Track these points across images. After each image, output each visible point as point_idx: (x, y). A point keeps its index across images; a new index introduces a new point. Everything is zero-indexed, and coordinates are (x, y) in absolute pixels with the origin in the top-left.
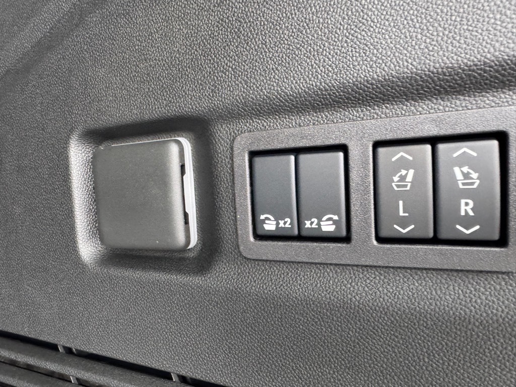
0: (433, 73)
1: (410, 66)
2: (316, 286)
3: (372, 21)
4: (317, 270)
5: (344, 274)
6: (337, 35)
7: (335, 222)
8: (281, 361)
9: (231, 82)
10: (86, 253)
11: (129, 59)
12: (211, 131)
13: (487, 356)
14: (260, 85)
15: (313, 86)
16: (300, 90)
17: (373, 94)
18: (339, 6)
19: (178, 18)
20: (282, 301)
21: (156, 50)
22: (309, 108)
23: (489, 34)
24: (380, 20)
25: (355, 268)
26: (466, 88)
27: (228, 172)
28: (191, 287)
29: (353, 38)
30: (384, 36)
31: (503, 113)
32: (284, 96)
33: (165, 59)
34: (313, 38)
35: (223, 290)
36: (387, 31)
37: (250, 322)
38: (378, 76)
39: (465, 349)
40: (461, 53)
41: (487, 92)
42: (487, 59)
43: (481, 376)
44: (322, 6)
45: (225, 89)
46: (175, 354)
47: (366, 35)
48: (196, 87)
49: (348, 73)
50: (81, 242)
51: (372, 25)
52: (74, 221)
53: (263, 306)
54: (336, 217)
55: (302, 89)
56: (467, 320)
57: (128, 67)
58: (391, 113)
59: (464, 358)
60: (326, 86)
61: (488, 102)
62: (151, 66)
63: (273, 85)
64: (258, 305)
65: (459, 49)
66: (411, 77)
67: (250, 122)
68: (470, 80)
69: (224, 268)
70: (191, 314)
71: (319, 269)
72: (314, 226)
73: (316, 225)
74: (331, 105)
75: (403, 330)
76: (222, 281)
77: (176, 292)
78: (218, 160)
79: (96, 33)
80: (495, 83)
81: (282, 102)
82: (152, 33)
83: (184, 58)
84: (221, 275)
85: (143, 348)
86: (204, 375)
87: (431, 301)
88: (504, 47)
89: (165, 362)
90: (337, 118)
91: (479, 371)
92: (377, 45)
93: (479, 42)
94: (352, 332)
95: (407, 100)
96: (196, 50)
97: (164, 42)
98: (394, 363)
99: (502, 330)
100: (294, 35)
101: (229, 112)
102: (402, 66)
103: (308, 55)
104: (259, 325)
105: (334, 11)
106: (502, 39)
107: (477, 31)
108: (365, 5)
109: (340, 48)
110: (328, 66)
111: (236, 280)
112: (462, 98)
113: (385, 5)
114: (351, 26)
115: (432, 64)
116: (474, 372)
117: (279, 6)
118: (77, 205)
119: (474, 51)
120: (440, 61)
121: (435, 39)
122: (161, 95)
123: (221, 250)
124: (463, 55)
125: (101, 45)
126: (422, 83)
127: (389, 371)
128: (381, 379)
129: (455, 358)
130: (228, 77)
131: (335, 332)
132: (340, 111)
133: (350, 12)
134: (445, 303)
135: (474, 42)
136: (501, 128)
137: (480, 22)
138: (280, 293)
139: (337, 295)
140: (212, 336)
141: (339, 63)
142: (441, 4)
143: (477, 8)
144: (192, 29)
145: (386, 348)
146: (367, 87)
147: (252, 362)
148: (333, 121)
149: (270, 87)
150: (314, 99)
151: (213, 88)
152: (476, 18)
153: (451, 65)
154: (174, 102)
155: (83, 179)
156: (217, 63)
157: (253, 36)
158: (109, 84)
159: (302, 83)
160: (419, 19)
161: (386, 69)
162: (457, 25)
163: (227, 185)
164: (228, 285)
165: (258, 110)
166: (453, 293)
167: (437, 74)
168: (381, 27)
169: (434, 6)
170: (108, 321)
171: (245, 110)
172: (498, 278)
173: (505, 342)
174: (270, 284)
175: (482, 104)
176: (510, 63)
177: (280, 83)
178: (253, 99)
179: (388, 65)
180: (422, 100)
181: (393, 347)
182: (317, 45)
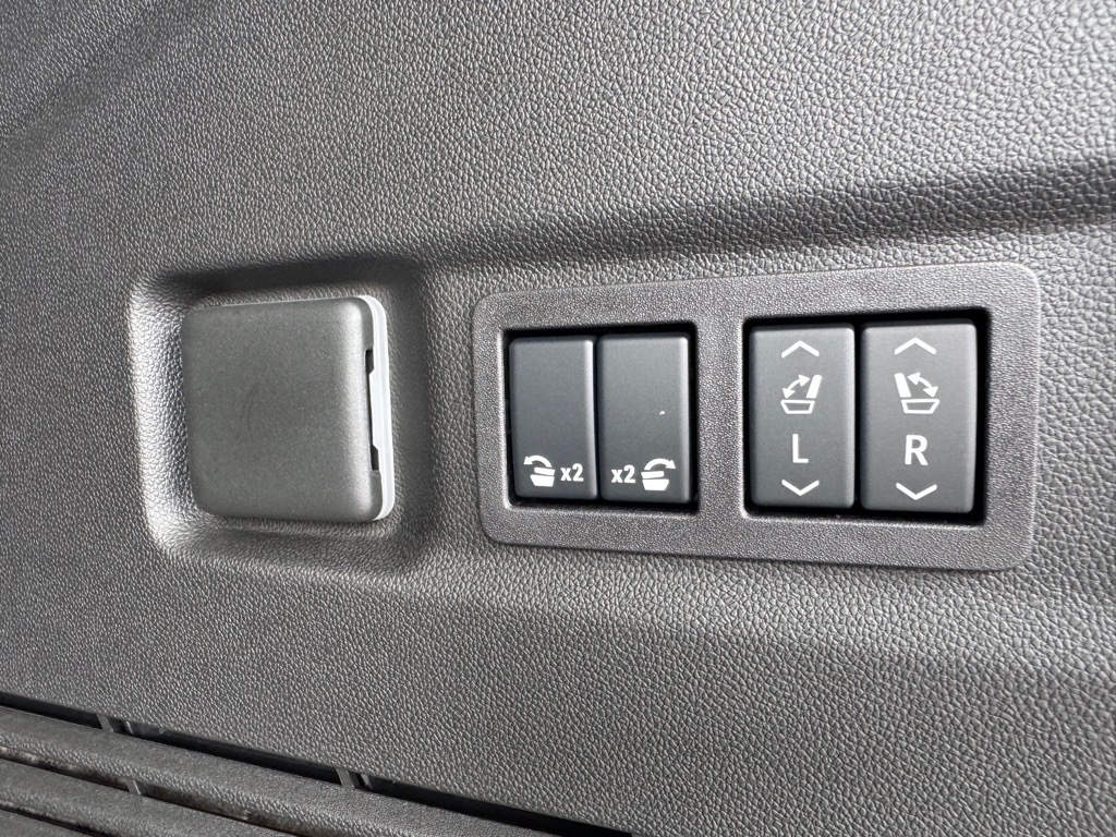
0: (854, 194)
1: (813, 179)
2: (627, 596)
3: (743, 88)
4: (629, 567)
5: (680, 573)
6: (676, 111)
7: (669, 474)
8: (556, 742)
9: (467, 191)
10: (162, 526)
11: (259, 132)
12: (425, 284)
13: (937, 729)
14: (526, 201)
15: (629, 206)
16: (604, 213)
17: (743, 228)
18: (683, 54)
19: (363, 55)
20: (560, 626)
21: (316, 117)
22: (620, 250)
23: (956, 126)
24: (758, 87)
25: (701, 562)
26: (913, 225)
27: (458, 370)
28: (380, 596)
29: (707, 118)
30: (765, 118)
31: (983, 273)
32: (573, 224)
33: (335, 138)
34: (631, 114)
35: (443, 604)
36: (771, 109)
37: (496, 667)
38: (753, 194)
39: (898, 716)
40: (905, 161)
41: (952, 236)
42: (952, 173)
43: (927, 765)
44: (649, 52)
45: (456, 205)
46: (345, 730)
47: (732, 115)
48: (398, 197)
49: (696, 185)
50: (151, 504)
51: (744, 96)
52: (138, 460)
53: (523, 635)
54: (670, 465)
55: (607, 212)
56: (905, 662)
57: (257, 149)
58: (776, 266)
59: (897, 731)
60: (654, 208)
61: (952, 253)
62: (305, 149)
63: (552, 202)
64: (513, 633)
65: (902, 153)
66: (814, 199)
67: (505, 274)
68: (922, 211)
69: (448, 561)
70: (378, 651)
71: (633, 564)
72: (629, 480)
73: (632, 478)
74: (662, 245)
75: (787, 681)
76: (443, 586)
77: (350, 606)
78: (440, 346)
79: (191, 76)
80: (966, 218)
81: (568, 235)
82: (308, 81)
83: (373, 138)
84: (440, 574)
85: (278, 720)
86: (404, 771)
87: (840, 626)
88: (983, 153)
89: (323, 747)
90: (674, 271)
91: (922, 756)
92: (753, 136)
93: (938, 142)
94: (693, 684)
95: (807, 244)
96: (398, 123)
97: (333, 102)
98: (770, 743)
99: (965, 681)
100: (596, 105)
101: (463, 249)
102: (797, 178)
103: (621, 146)
104: (513, 672)
105: (672, 64)
106: (979, 138)
107: (934, 121)
108: (731, 56)
109: (683, 137)
110: (658, 171)
111: (470, 583)
112: (906, 243)
113: (769, 60)
114: (704, 94)
115: (852, 177)
116: (913, 757)
117: (567, 47)
118: (144, 428)
119: (928, 156)
120: (868, 171)
121: (859, 131)
122: (324, 210)
123: (441, 524)
124: (908, 164)
125: (200, 100)
126: (833, 212)
127: (760, 759)
128: (744, 774)
129: (880, 733)
130: (463, 181)
131: (660, 684)
132: (680, 258)
133: (703, 67)
134: (867, 630)
135: (928, 141)
136: (978, 302)
137: (940, 103)
138: (556, 609)
139: (666, 615)
140: (420, 694)
141: (680, 166)
142: (872, 65)
143: (936, 77)
144: (392, 80)
145: (756, 715)
146: (731, 214)
147: (499, 744)
148: (665, 276)
149: (545, 205)
150: (631, 232)
151: (432, 201)
152: (934, 95)
153: (886, 181)
154: (352, 225)
155: (158, 374)
156: (442, 151)
157: (514, 103)
158: (216, 181)
159: (609, 200)
160: (831, 89)
161: (768, 180)
162: (899, 107)
163: (457, 395)
164: (455, 596)
165: (521, 249)
166: (881, 612)
167: (862, 196)
168: (761, 101)
169: (859, 68)
170: (206, 665)
171: (496, 249)
172: (961, 583)
173: (969, 701)
174: (538, 592)
175: (943, 256)
176: (993, 184)
177: (566, 197)
178: (512, 227)
179: (772, 174)
180: (833, 244)
181: (767, 713)
182: (639, 128)
